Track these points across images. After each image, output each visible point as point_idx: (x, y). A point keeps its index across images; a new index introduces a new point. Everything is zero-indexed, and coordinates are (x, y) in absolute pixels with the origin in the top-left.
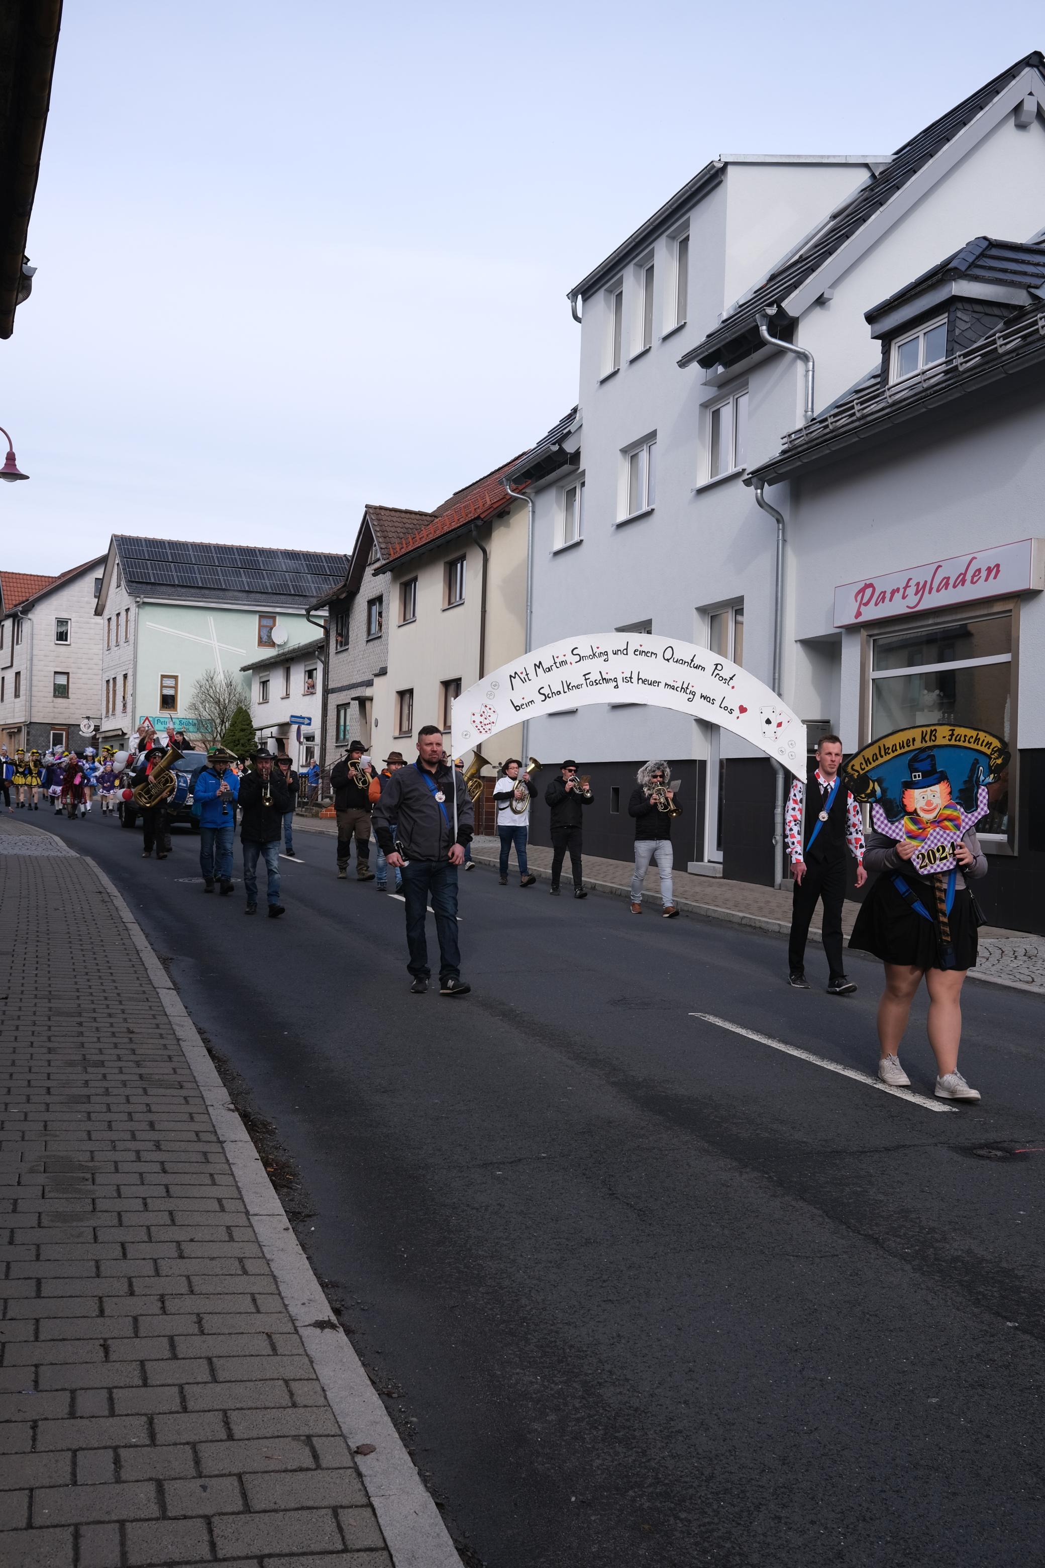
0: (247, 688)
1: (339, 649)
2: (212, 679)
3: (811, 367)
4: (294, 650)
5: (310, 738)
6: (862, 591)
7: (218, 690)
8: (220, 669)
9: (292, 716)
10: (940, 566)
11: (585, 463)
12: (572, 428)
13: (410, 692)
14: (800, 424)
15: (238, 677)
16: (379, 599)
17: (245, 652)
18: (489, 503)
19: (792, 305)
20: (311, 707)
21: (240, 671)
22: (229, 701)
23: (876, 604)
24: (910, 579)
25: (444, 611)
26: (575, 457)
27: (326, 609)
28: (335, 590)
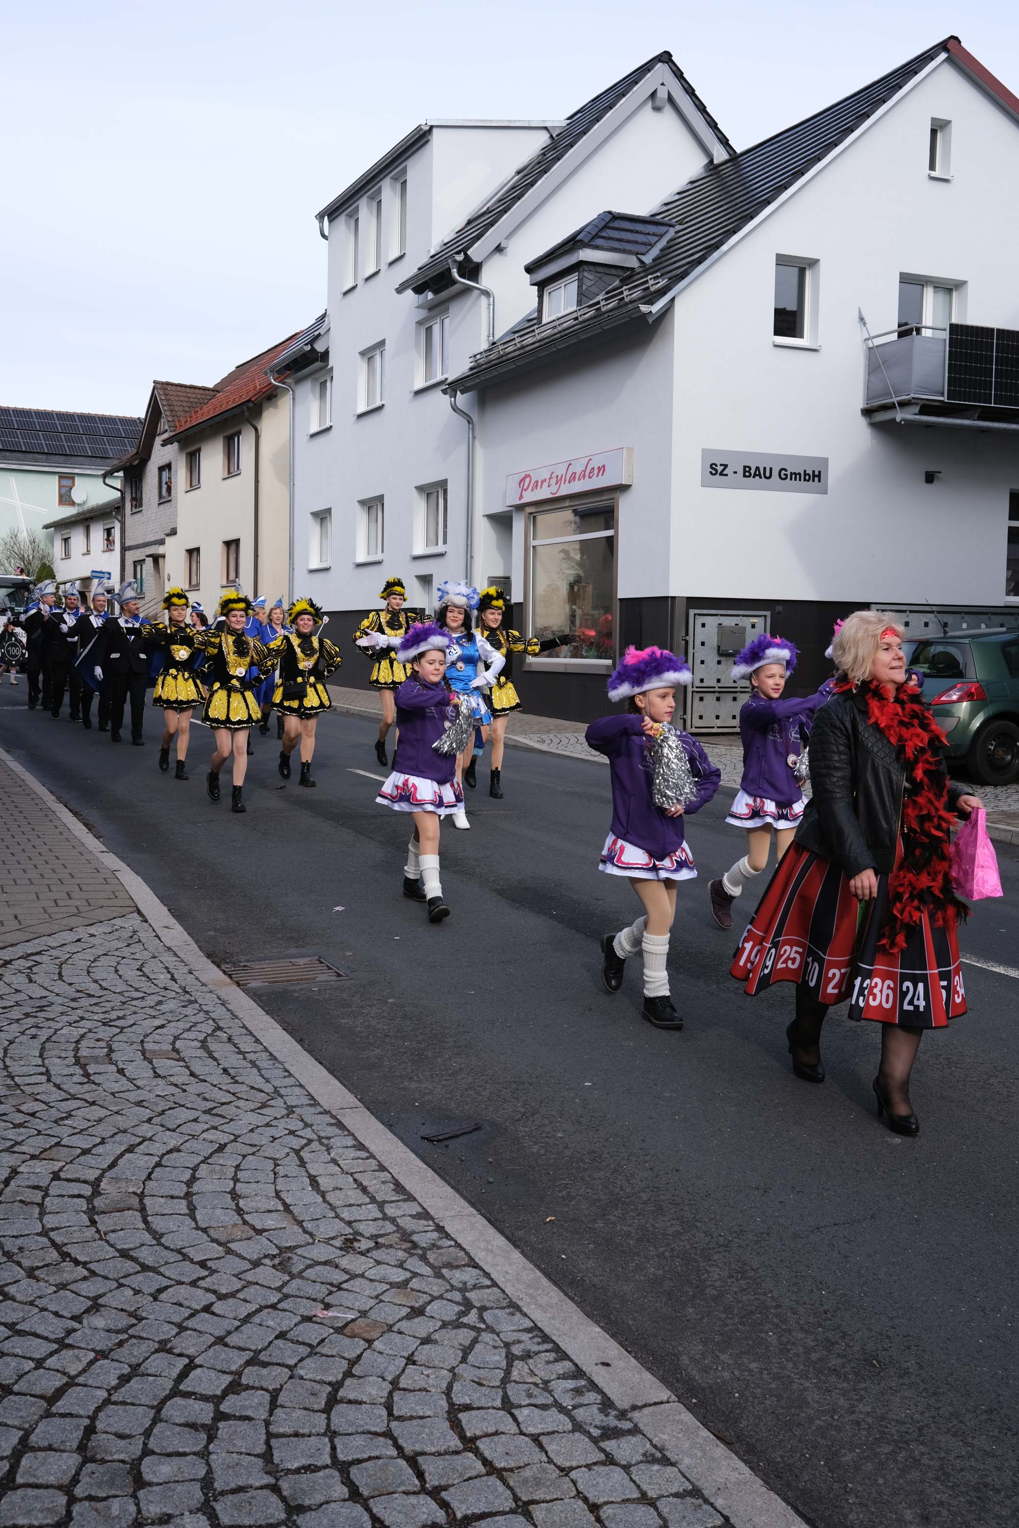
0: (50, 545)
2: (16, 536)
3: (491, 302)
4: (92, 509)
6: (523, 479)
7: (22, 547)
8: (23, 527)
9: (93, 571)
11: (333, 361)
12: (323, 330)
13: (198, 550)
14: (485, 346)
15: (41, 534)
16: (168, 466)
17: (46, 510)
18: (258, 387)
19: (476, 253)
20: (110, 563)
21: (43, 528)
22: (33, 557)
25: (224, 479)
26: (325, 356)
27: (121, 474)
28: (129, 456)
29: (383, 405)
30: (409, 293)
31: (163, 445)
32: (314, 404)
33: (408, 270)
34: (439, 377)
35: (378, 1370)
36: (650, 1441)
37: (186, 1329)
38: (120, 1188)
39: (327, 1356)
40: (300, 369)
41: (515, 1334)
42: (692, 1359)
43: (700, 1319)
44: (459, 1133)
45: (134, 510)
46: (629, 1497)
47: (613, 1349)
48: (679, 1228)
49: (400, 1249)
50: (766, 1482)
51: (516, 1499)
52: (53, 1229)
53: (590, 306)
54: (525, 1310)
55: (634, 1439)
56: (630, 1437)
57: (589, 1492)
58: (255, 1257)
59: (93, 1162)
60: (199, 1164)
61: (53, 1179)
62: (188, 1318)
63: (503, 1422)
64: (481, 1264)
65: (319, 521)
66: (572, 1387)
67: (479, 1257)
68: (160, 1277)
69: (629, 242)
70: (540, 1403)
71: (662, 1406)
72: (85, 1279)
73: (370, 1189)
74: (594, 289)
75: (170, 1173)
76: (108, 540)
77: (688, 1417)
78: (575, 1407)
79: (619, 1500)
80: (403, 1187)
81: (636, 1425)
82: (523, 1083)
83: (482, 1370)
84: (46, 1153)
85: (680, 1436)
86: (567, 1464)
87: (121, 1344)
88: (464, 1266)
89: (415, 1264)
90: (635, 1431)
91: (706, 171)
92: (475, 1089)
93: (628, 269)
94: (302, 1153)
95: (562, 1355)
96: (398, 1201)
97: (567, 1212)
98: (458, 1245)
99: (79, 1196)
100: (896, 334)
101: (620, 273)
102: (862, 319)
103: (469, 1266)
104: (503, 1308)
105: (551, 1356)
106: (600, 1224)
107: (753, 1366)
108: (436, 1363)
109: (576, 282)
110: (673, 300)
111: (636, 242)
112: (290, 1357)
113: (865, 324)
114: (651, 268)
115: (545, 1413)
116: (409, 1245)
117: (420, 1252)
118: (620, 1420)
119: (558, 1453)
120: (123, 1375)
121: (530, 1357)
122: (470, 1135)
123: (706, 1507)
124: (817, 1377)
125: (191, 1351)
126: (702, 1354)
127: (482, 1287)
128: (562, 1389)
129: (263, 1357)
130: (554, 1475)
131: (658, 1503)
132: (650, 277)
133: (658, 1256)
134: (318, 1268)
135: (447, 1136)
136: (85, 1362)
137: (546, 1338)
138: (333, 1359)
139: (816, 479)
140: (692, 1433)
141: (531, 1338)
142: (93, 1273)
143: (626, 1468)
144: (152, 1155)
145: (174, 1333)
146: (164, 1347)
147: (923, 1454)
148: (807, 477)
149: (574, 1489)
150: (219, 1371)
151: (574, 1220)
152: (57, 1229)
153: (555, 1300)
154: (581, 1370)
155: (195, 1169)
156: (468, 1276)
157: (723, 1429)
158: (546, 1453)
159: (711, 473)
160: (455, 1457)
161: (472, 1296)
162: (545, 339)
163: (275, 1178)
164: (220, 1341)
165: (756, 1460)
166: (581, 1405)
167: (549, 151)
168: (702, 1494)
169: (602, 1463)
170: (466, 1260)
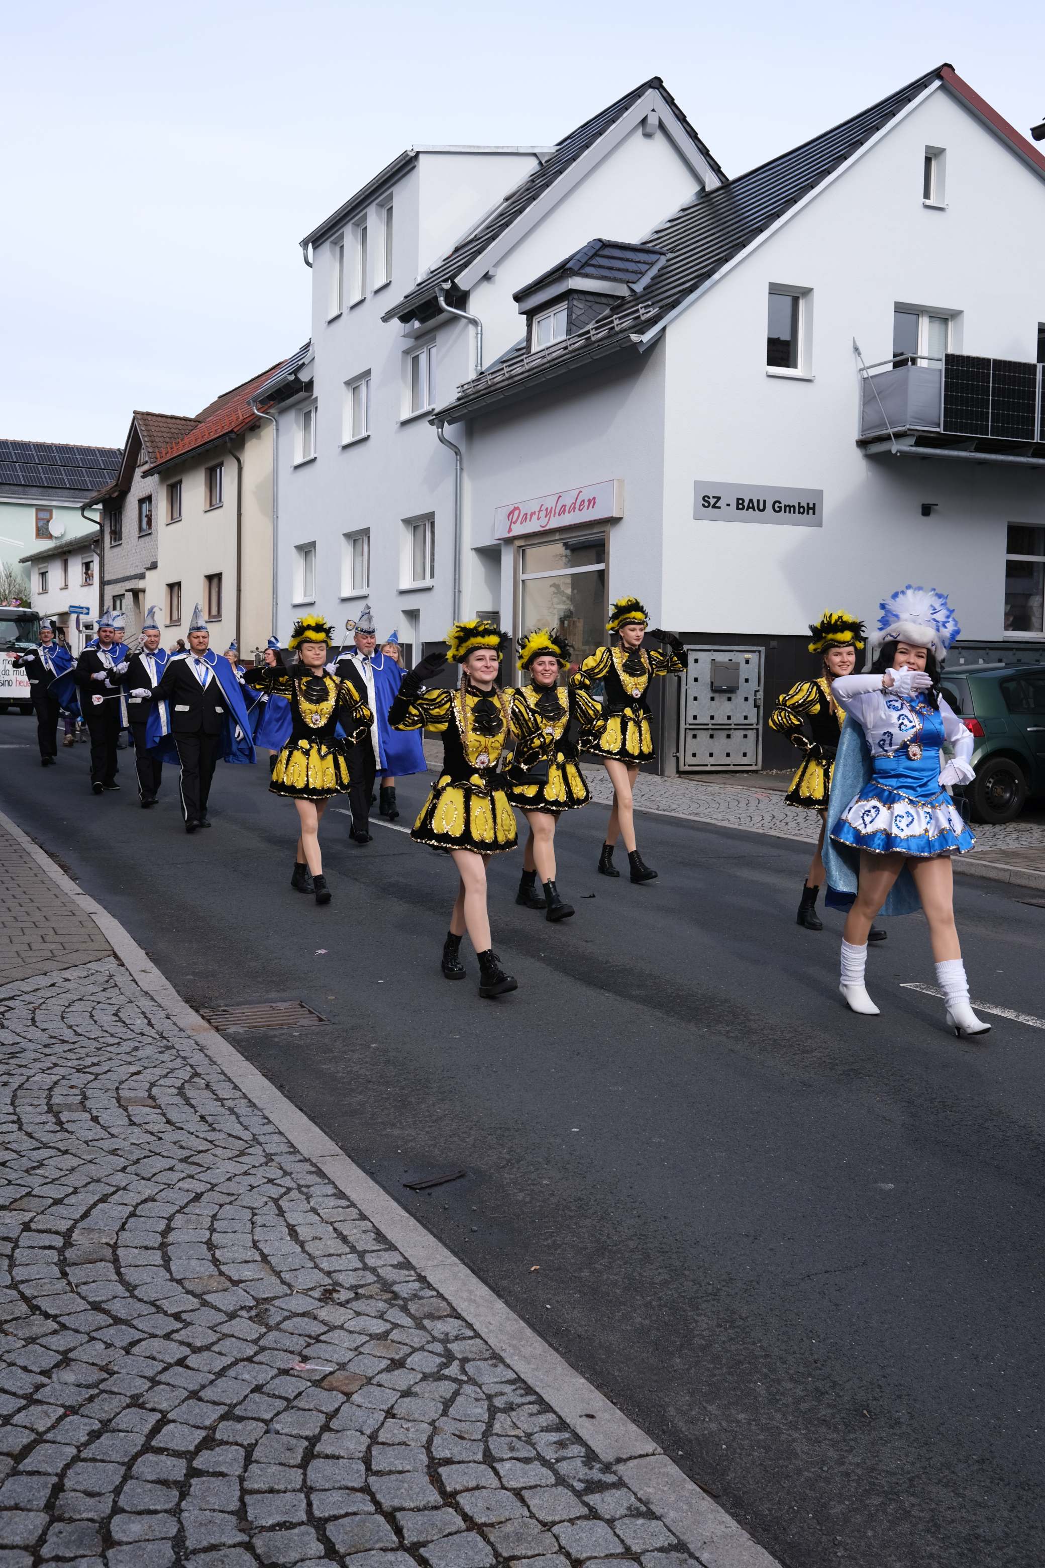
0: (26, 579)
3: (479, 331)
4: (70, 542)
9: (71, 606)
11: (317, 391)
12: (306, 360)
13: (179, 584)
14: (472, 376)
15: (17, 569)
16: (149, 499)
17: (23, 543)
18: (241, 418)
19: (463, 281)
20: (89, 597)
21: (20, 562)
22: (10, 592)
25: (206, 512)
26: (310, 385)
27: (100, 506)
28: (108, 488)
29: (369, 436)
30: (395, 321)
31: (143, 477)
32: (298, 435)
33: (395, 298)
34: (426, 408)
35: (357, 1424)
36: (635, 1494)
37: (159, 1383)
38: (92, 1239)
39: (304, 1410)
40: (284, 400)
41: (497, 1386)
42: (679, 1410)
43: (688, 1370)
44: (443, 1180)
45: (114, 544)
46: (612, 1551)
47: (597, 1401)
48: (667, 1277)
49: (381, 1300)
50: (753, 1535)
51: (497, 1554)
52: (22, 1282)
53: (580, 336)
54: (508, 1361)
55: (617, 1493)
56: (614, 1491)
57: (571, 1547)
58: (231, 1308)
59: (65, 1212)
60: (175, 1214)
61: (23, 1231)
62: (160, 1372)
63: (484, 1476)
64: (464, 1314)
65: (303, 554)
66: (555, 1439)
67: (462, 1307)
68: (132, 1330)
69: (619, 270)
70: (522, 1456)
71: (648, 1458)
72: (55, 1332)
73: (350, 1239)
74: (583, 318)
75: (145, 1223)
76: (86, 573)
77: (673, 1470)
78: (558, 1460)
79: (602, 1555)
80: (384, 1236)
81: (620, 1478)
82: (509, 1129)
83: (463, 1424)
84: (17, 1203)
85: (665, 1489)
86: (549, 1519)
87: (91, 1399)
88: (446, 1316)
89: (396, 1315)
90: (620, 1484)
91: (698, 199)
92: (459, 1136)
93: (618, 297)
94: (280, 1202)
95: (545, 1407)
96: (379, 1251)
97: (553, 1261)
98: (440, 1296)
99: (50, 1247)
100: (891, 364)
101: (611, 301)
102: (856, 349)
103: (451, 1317)
104: (486, 1360)
105: (535, 1408)
106: (586, 1273)
107: (741, 1416)
108: (416, 1416)
109: (565, 313)
110: (664, 329)
111: (627, 271)
112: (266, 1411)
113: (859, 354)
114: (642, 296)
115: (527, 1467)
116: (389, 1296)
117: (401, 1302)
118: (604, 1473)
119: (541, 1508)
120: (93, 1431)
121: (513, 1410)
122: (454, 1183)
123: (692, 1561)
124: (806, 1428)
125: (164, 1406)
126: (689, 1405)
127: (465, 1338)
128: (545, 1442)
129: (238, 1411)
130: (536, 1530)
131: (642, 1558)
132: (640, 306)
133: (646, 1305)
134: (296, 1320)
135: (430, 1184)
136: (54, 1419)
137: (529, 1390)
138: (310, 1413)
139: (811, 512)
140: (678, 1486)
141: (514, 1390)
142: (64, 1327)
143: (610, 1522)
144: (126, 1205)
145: (146, 1387)
146: (136, 1402)
147: (913, 1505)
148: (802, 510)
149: (556, 1544)
150: (192, 1426)
151: (559, 1269)
152: (27, 1281)
153: (539, 1351)
154: (565, 1423)
155: (170, 1219)
156: (451, 1326)
157: (710, 1482)
158: (528, 1507)
159: (703, 505)
160: (435, 1512)
161: (454, 1347)
162: (534, 369)
163: (253, 1228)
164: (194, 1395)
165: (743, 1513)
166: (565, 1458)
167: (538, 177)
168: (688, 1549)
169: (585, 1518)
170: (448, 1311)
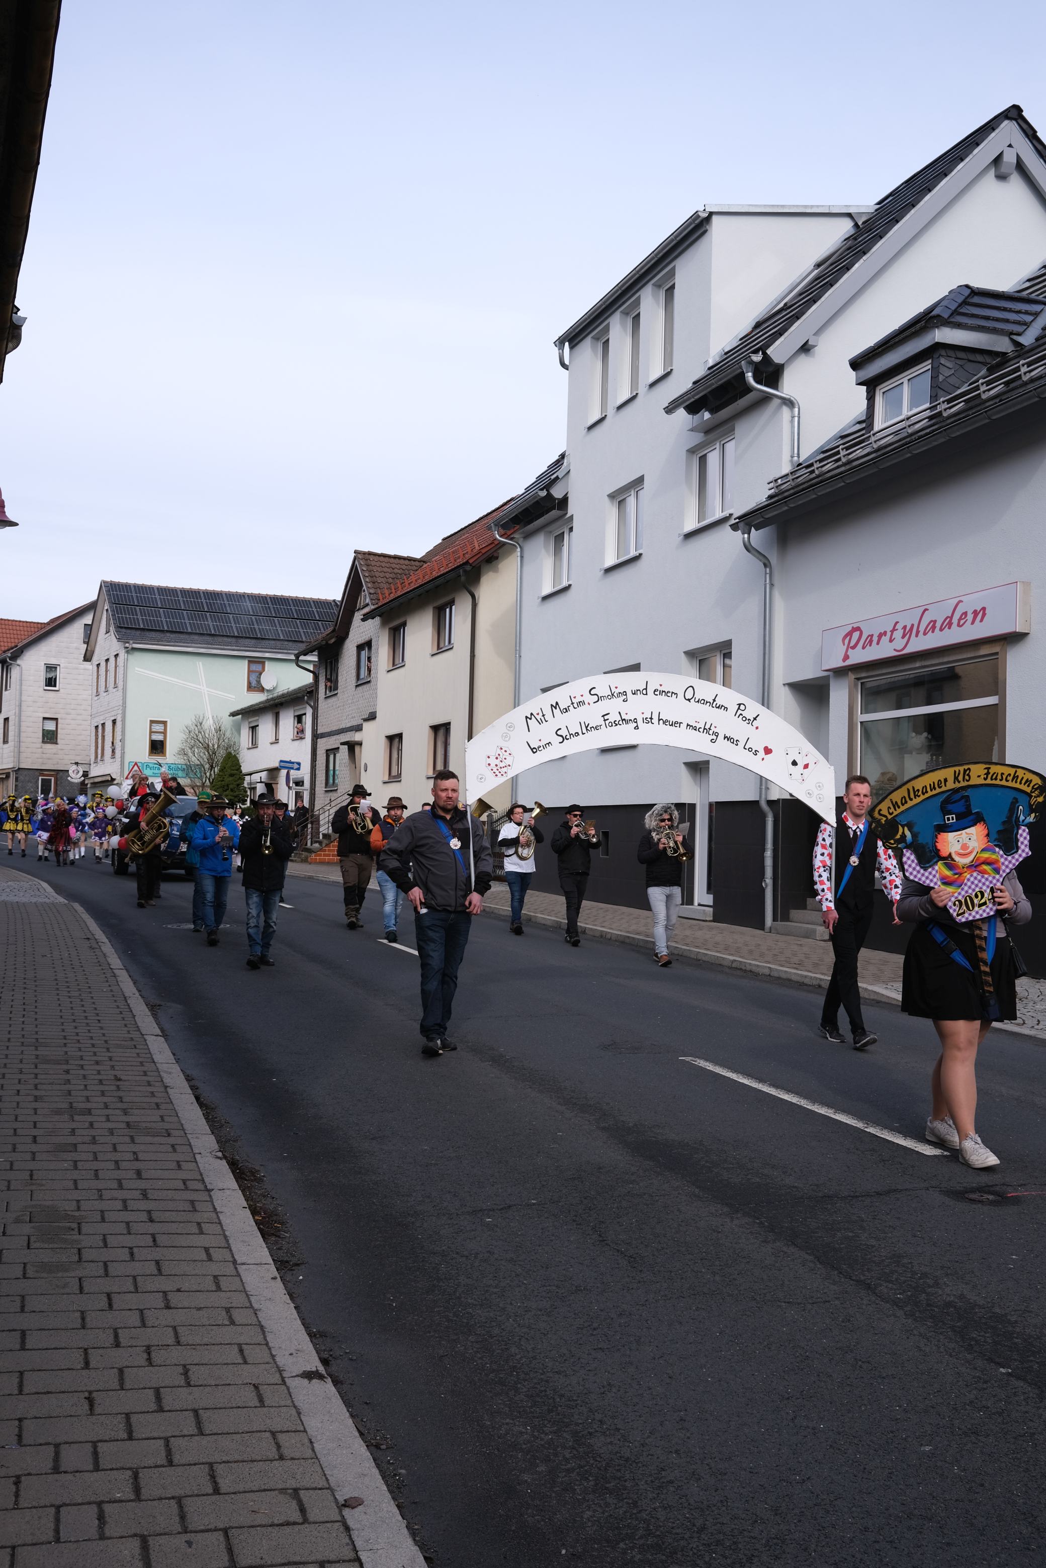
0: (236, 733)
1: (329, 694)
2: (201, 724)
3: (796, 414)
4: (283, 695)
5: (299, 783)
6: (850, 634)
7: (207, 736)
8: (209, 715)
9: (281, 761)
10: (926, 610)
11: (572, 509)
12: (560, 474)
13: (400, 736)
14: (786, 469)
15: (227, 722)
16: (368, 644)
17: (234, 697)
18: (477, 548)
19: (778, 351)
20: (301, 752)
21: (230, 716)
22: (219, 746)
23: (864, 648)
24: (897, 623)
25: (433, 655)
27: (316, 654)
28: (324, 636)
29: (641, 555)
30: (681, 412)
31: (363, 620)
32: (547, 562)
34: (718, 515)
40: (530, 522)
76: (298, 726)
